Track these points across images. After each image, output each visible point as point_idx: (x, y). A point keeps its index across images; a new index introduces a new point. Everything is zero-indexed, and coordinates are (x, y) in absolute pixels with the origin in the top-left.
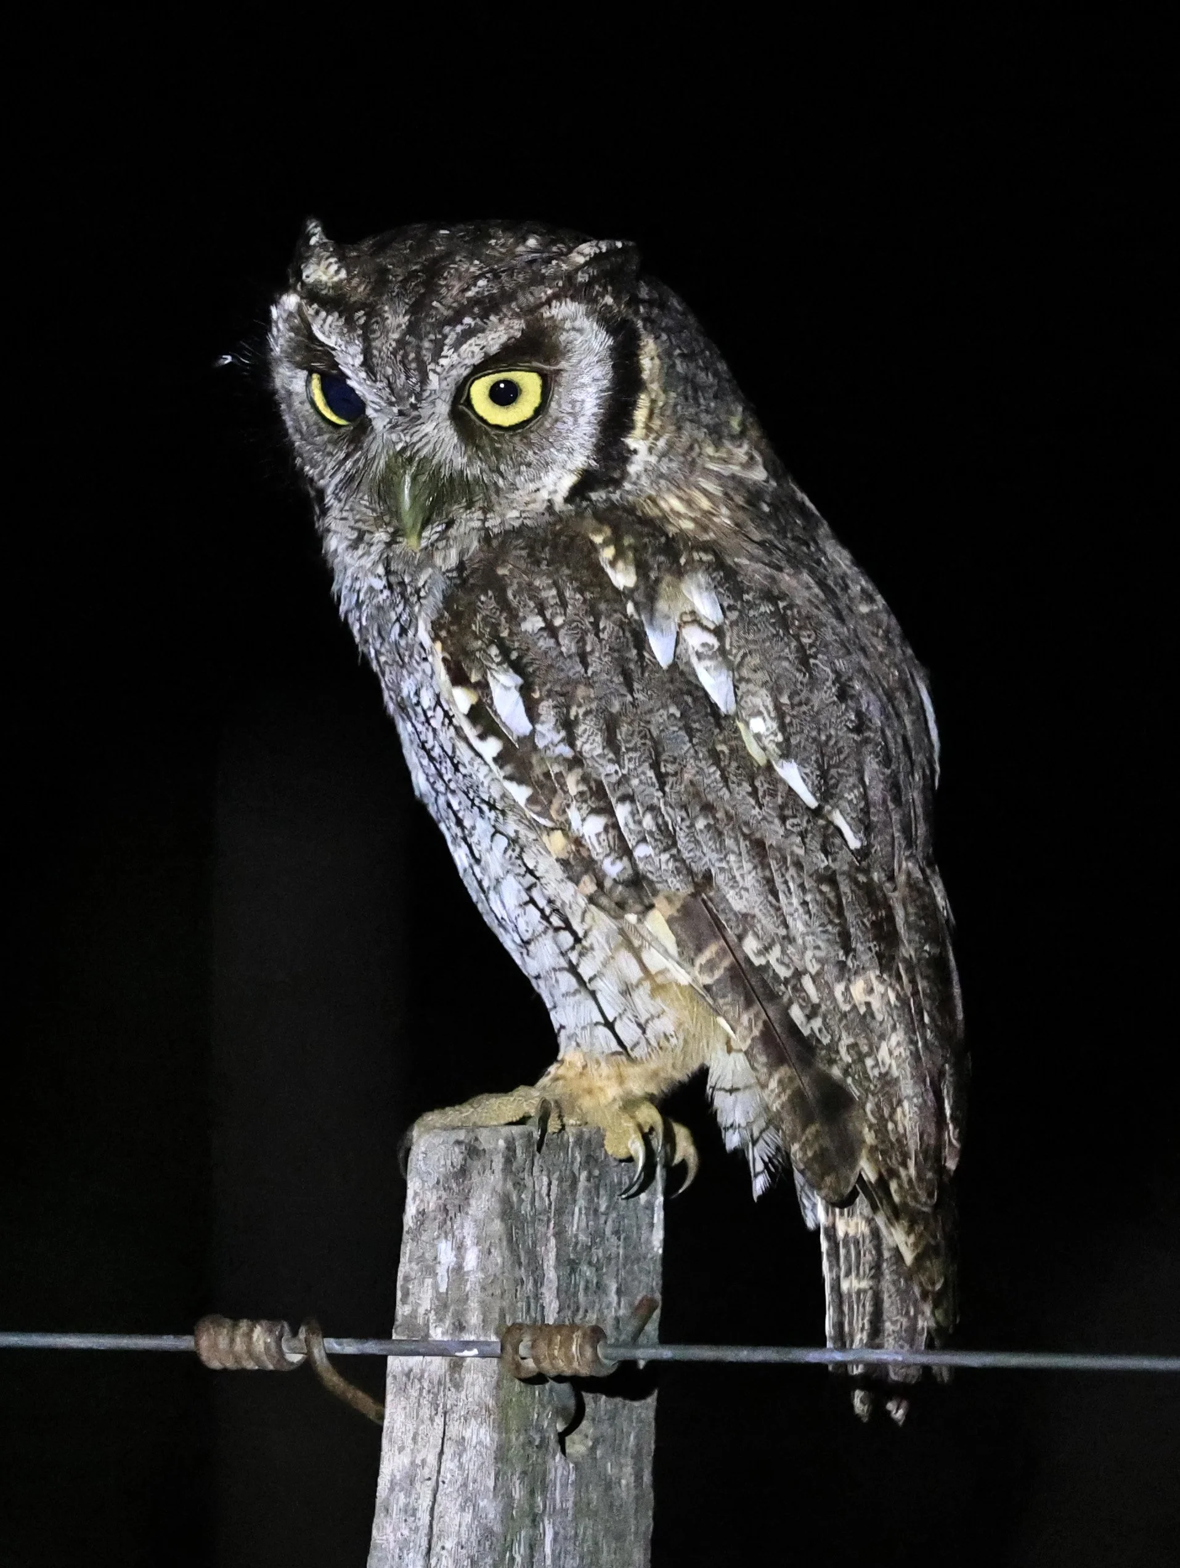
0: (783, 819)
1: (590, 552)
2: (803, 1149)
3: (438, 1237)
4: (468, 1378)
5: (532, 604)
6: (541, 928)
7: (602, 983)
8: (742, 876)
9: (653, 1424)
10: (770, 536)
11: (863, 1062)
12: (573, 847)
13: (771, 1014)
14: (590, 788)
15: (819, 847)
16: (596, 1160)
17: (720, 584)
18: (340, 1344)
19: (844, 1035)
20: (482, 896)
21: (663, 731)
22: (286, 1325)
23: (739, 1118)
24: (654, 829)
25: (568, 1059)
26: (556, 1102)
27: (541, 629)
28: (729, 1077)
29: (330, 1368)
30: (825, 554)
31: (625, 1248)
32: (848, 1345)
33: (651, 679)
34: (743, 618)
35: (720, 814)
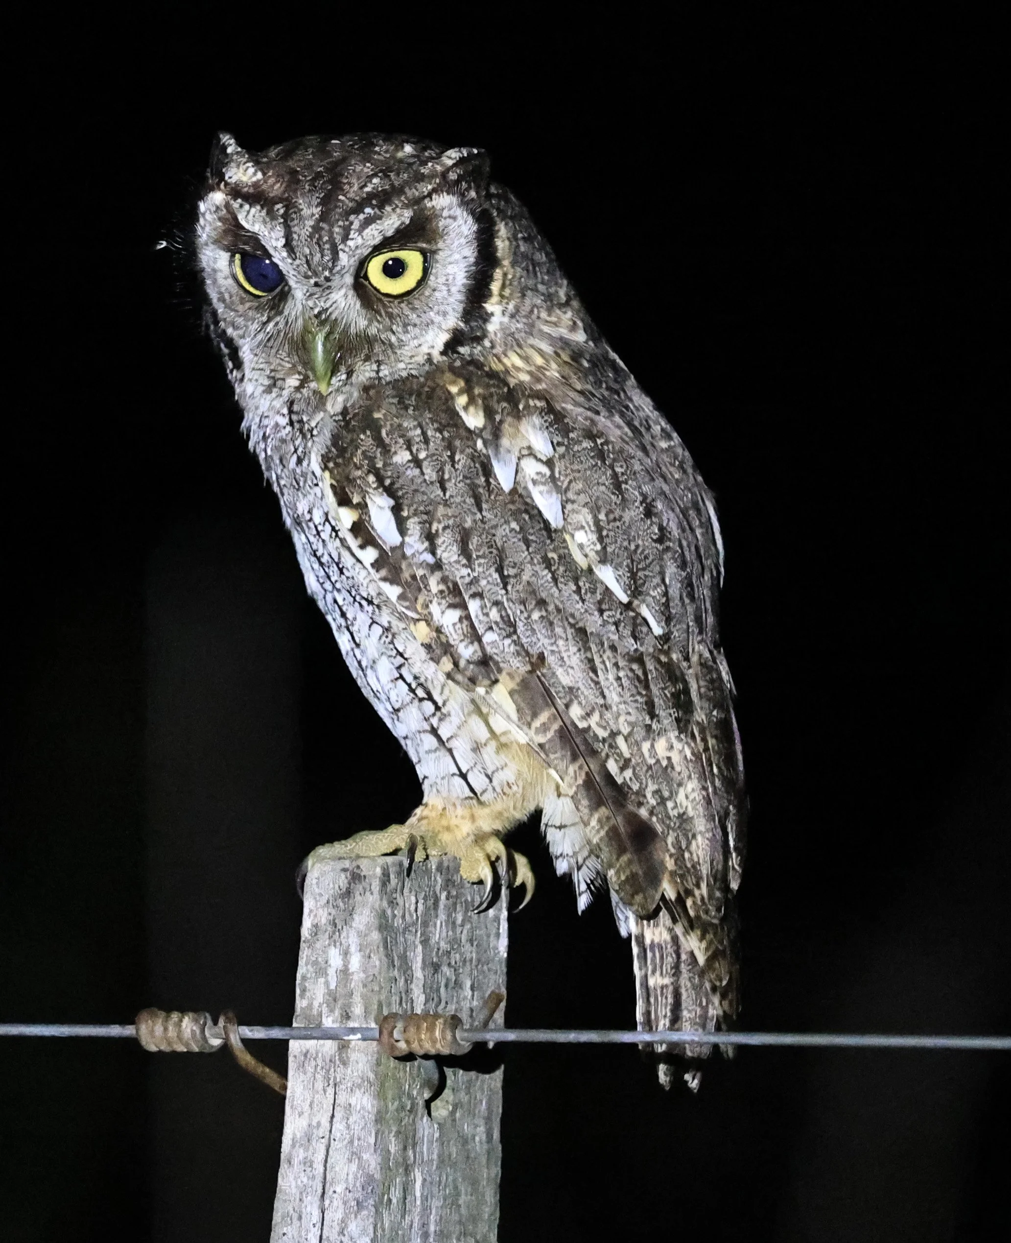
0: (601, 612)
1: (447, 400)
3: (329, 945)
4: (354, 1056)
5: (401, 441)
6: (408, 699)
7: (457, 742)
8: (569, 656)
9: (501, 1092)
10: (589, 387)
11: (665, 805)
12: (435, 634)
14: (448, 588)
15: (629, 633)
16: (453, 883)
17: (551, 425)
18: (251, 1031)
19: (650, 782)
20: (361, 672)
21: (505, 542)
22: (207, 1015)
24: (499, 620)
25: (430, 803)
26: (422, 837)
27: (409, 461)
28: (558, 816)
29: (243, 1048)
31: (477, 953)
32: (654, 1029)
33: (496, 501)
34: (569, 453)
35: (551, 608)
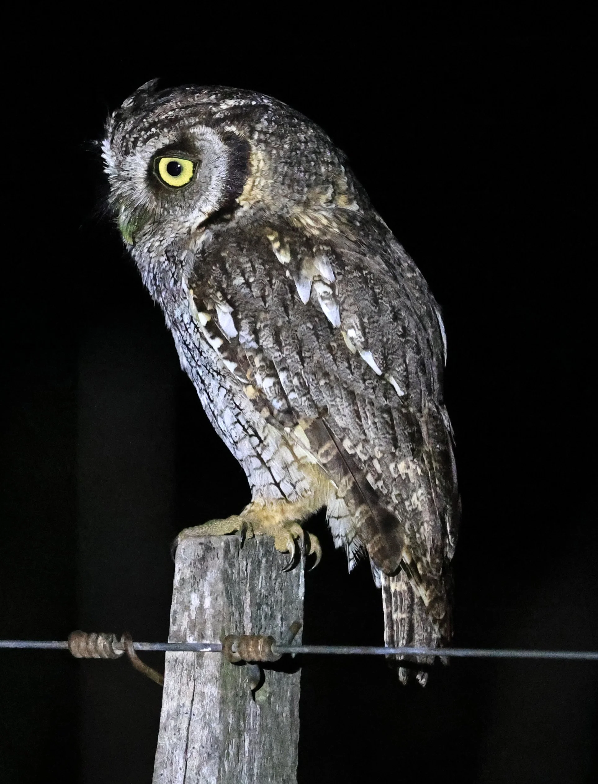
0: (364, 381)
1: (267, 245)
2: (373, 547)
3: (191, 591)
4: (206, 662)
5: (238, 271)
6: (243, 435)
7: (273, 463)
8: (343, 409)
9: (299, 685)
10: (360, 238)
11: (404, 503)
12: (258, 394)
13: (357, 478)
14: (267, 364)
15: (382, 394)
16: (270, 552)
17: (334, 262)
18: (140, 645)
19: (394, 489)
20: (215, 419)
21: (304, 335)
22: (114, 636)
23: (342, 532)
24: (298, 385)
25: (256, 501)
26: (251, 523)
27: (243, 283)
28: (337, 511)
29: (136, 656)
30: (390, 247)
31: (285, 597)
32: (396, 645)
33: (298, 309)
34: (345, 279)
35: (332, 378)
